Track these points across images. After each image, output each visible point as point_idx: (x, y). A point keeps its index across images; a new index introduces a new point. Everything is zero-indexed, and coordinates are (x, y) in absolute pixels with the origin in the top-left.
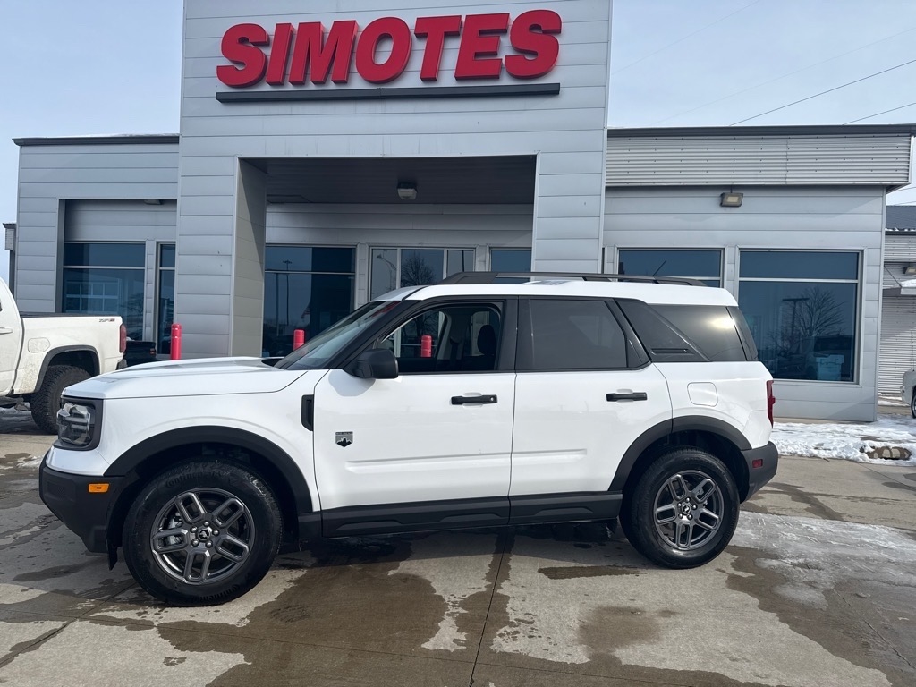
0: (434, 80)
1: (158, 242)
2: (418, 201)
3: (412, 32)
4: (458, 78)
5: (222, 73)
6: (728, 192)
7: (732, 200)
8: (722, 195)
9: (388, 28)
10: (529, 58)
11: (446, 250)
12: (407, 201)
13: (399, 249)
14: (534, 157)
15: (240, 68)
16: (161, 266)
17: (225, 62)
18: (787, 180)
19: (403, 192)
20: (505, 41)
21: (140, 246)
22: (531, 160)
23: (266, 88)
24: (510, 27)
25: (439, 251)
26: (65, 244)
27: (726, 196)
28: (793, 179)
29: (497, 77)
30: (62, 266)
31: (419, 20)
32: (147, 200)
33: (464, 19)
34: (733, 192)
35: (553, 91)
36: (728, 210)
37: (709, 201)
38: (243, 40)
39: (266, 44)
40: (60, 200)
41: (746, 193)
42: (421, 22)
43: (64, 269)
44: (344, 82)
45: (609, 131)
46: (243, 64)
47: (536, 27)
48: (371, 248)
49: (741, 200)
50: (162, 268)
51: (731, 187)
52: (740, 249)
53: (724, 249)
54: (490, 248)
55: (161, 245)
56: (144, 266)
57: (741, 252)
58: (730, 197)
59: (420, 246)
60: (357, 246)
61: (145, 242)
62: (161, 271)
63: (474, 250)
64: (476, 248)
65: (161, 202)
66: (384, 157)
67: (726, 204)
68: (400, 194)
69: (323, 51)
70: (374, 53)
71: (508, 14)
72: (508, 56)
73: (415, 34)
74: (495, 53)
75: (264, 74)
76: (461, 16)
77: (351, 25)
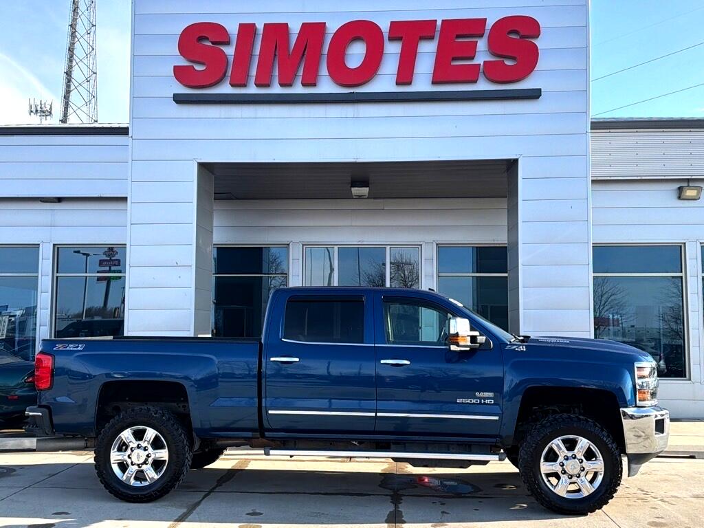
0: (409, 84)
1: (54, 245)
2: (372, 196)
3: (386, 36)
4: (434, 83)
5: (180, 73)
6: (685, 184)
7: (690, 193)
8: (680, 189)
10: (508, 63)
12: (360, 197)
13: (336, 247)
14: (516, 161)
15: (199, 68)
16: (57, 272)
17: (183, 62)
19: (357, 191)
20: (482, 44)
21: (33, 249)
22: (512, 165)
23: (226, 89)
24: (488, 32)
25: (381, 250)
27: (684, 189)
29: (475, 81)
31: (393, 24)
33: (439, 23)
34: (691, 185)
35: (534, 95)
36: (686, 203)
37: (668, 194)
38: (202, 38)
39: (228, 43)
42: (394, 25)
44: (314, 85)
46: (203, 64)
47: (515, 32)
48: (305, 247)
49: (699, 193)
50: (58, 275)
51: (688, 180)
52: (701, 243)
53: (685, 243)
54: (437, 244)
55: (58, 248)
56: (38, 272)
57: (702, 246)
58: (688, 191)
59: (360, 243)
60: (289, 245)
61: (39, 245)
62: (57, 277)
63: (420, 247)
64: (421, 245)
65: (59, 200)
66: (358, 161)
67: (684, 197)
68: (354, 193)
69: (291, 51)
70: (346, 56)
71: (486, 19)
72: (484, 62)
73: (389, 38)
74: (473, 58)
75: (225, 75)
76: (436, 21)
77: (321, 27)
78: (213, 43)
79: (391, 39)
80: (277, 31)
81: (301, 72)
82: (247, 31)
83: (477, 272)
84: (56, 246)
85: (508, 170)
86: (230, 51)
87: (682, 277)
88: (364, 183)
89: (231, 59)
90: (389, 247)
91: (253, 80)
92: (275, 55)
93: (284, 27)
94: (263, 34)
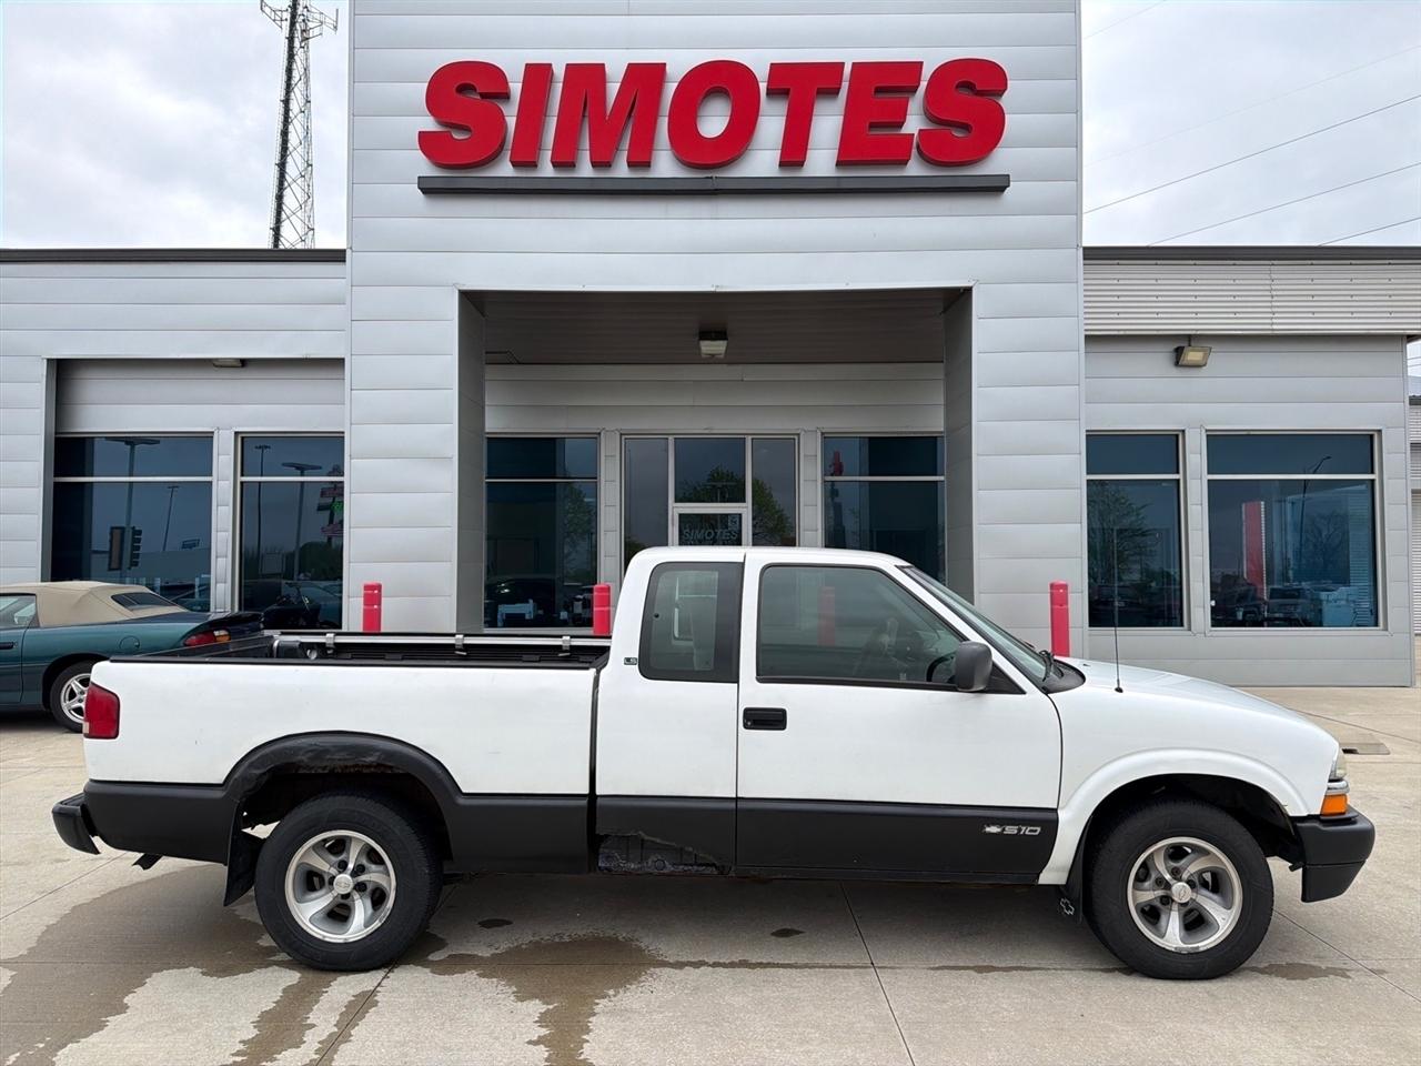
0: (801, 164)
1: (236, 433)
2: (729, 360)
3: (763, 87)
4: (840, 164)
5: (427, 142)
6: (1184, 344)
7: (1192, 356)
8: (1179, 352)
9: (721, 79)
10: (958, 134)
11: (749, 439)
12: (712, 360)
13: (671, 438)
14: (968, 291)
15: (458, 136)
16: (242, 475)
18: (1275, 327)
19: (708, 347)
20: (916, 105)
21: (204, 441)
22: (963, 296)
23: (505, 169)
24: (924, 84)
25: (738, 442)
26: (56, 439)
27: (1184, 351)
28: (1282, 325)
29: (904, 162)
30: (53, 479)
31: (775, 68)
32: (217, 359)
33: (847, 70)
34: (1194, 344)
35: (995, 187)
36: (1187, 369)
37: (1160, 358)
38: (463, 89)
39: (506, 97)
40: (48, 360)
41: (1215, 347)
42: (777, 70)
43: (56, 485)
44: (646, 165)
45: (1085, 249)
46: (464, 129)
47: (969, 86)
48: (623, 437)
49: (1206, 357)
50: (245, 479)
51: (1189, 338)
52: (1207, 431)
53: (1183, 431)
54: (822, 434)
55: (243, 438)
56: (211, 475)
57: (1208, 436)
58: (1191, 353)
59: (706, 432)
60: (599, 434)
61: (213, 433)
62: (242, 483)
63: (796, 437)
64: (799, 435)
65: (244, 363)
66: (718, 290)
67: (1185, 362)
68: (703, 348)
69: (608, 112)
70: (699, 119)
71: (922, 63)
72: (920, 130)
73: (768, 89)
74: (900, 125)
75: (502, 147)
76: (843, 63)
77: (658, 71)
78: (481, 94)
79: (771, 94)
80: (586, 77)
81: (626, 144)
82: (538, 75)
83: (870, 475)
84: (240, 436)
85: (945, 311)
86: (510, 110)
87: (1178, 480)
88: (719, 334)
89: (511, 122)
90: (750, 437)
91: (546, 156)
92: (584, 116)
93: (598, 70)
94: (564, 83)
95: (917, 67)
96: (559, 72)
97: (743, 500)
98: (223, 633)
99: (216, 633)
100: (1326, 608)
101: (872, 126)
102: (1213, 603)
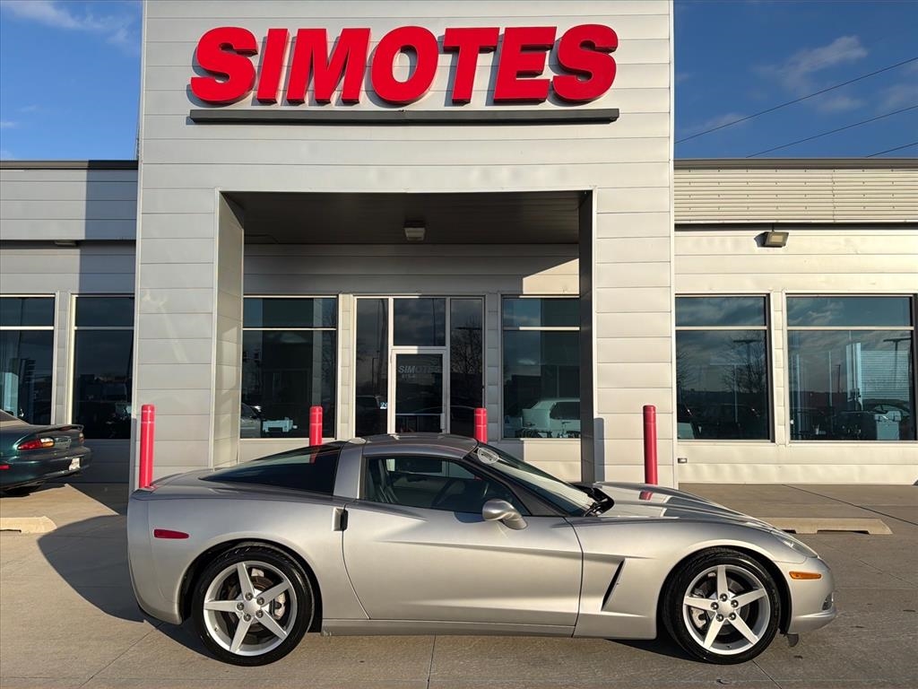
0: (466, 101)
2: (427, 241)
4: (496, 101)
5: (197, 86)
6: (770, 230)
7: (774, 239)
8: (764, 235)
9: (412, 40)
10: (580, 78)
12: (415, 242)
13: (392, 298)
14: (590, 193)
15: (219, 81)
16: (77, 325)
18: (836, 217)
19: (411, 233)
20: (551, 58)
21: (50, 300)
25: (441, 301)
28: (841, 216)
29: (541, 100)
31: (449, 31)
33: (502, 32)
34: (777, 230)
35: (608, 117)
36: (770, 250)
38: (224, 47)
39: (254, 52)
41: (791, 232)
42: (450, 33)
44: (355, 102)
46: (224, 76)
47: (589, 44)
48: (356, 298)
49: (785, 239)
50: (84, 328)
51: (774, 225)
52: (786, 294)
53: (769, 294)
54: (502, 295)
55: (76, 298)
56: (54, 325)
57: (787, 297)
58: (773, 237)
60: (338, 295)
61: (55, 294)
62: (75, 331)
63: (483, 298)
64: (484, 296)
65: (77, 243)
66: (408, 192)
67: (768, 244)
68: (407, 235)
69: (329, 64)
70: (393, 69)
71: (556, 28)
72: (554, 78)
74: (540, 73)
75: (252, 89)
76: (499, 28)
77: (364, 34)
78: (236, 51)
79: (446, 51)
80: (312, 39)
81: (341, 87)
82: (277, 37)
83: (542, 326)
84: (74, 296)
85: (580, 207)
86: (255, 61)
87: (765, 331)
88: (418, 223)
90: (449, 298)
91: (283, 95)
93: (321, 34)
94: (297, 43)
95: (553, 30)
96: (293, 34)
97: (443, 344)
98: (48, 440)
99: (43, 441)
100: (879, 427)
101: (520, 74)
102: (792, 422)
